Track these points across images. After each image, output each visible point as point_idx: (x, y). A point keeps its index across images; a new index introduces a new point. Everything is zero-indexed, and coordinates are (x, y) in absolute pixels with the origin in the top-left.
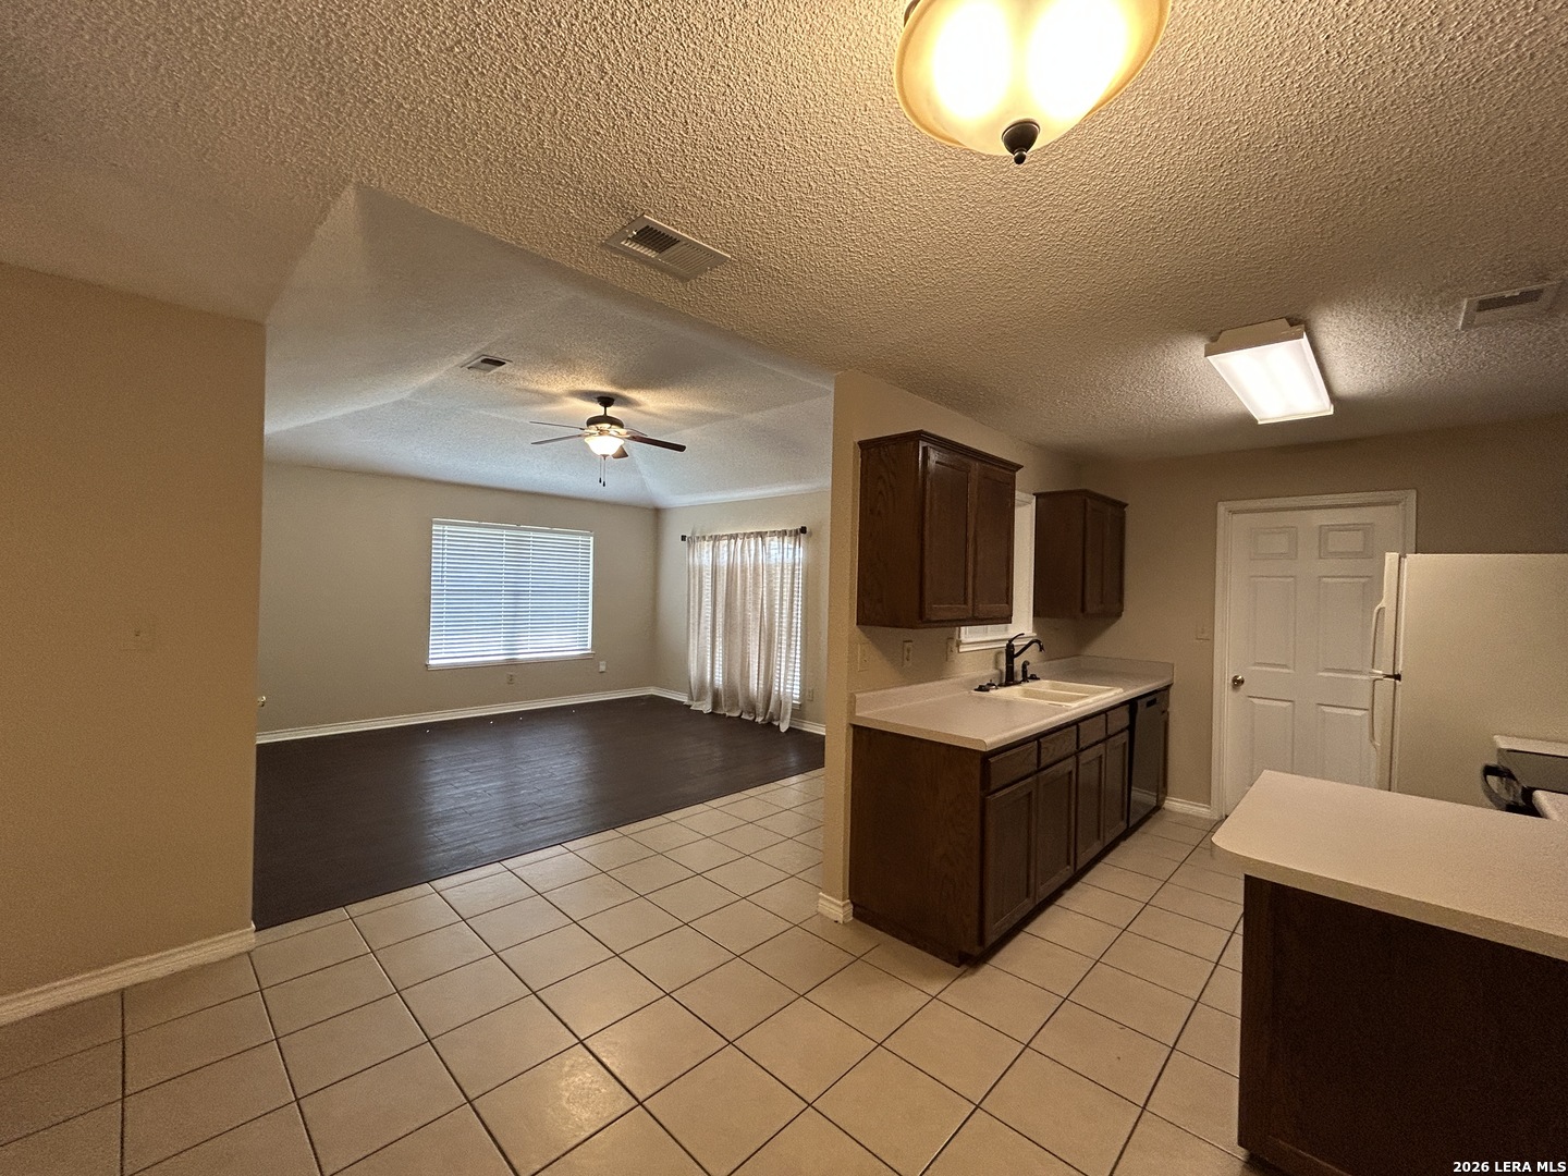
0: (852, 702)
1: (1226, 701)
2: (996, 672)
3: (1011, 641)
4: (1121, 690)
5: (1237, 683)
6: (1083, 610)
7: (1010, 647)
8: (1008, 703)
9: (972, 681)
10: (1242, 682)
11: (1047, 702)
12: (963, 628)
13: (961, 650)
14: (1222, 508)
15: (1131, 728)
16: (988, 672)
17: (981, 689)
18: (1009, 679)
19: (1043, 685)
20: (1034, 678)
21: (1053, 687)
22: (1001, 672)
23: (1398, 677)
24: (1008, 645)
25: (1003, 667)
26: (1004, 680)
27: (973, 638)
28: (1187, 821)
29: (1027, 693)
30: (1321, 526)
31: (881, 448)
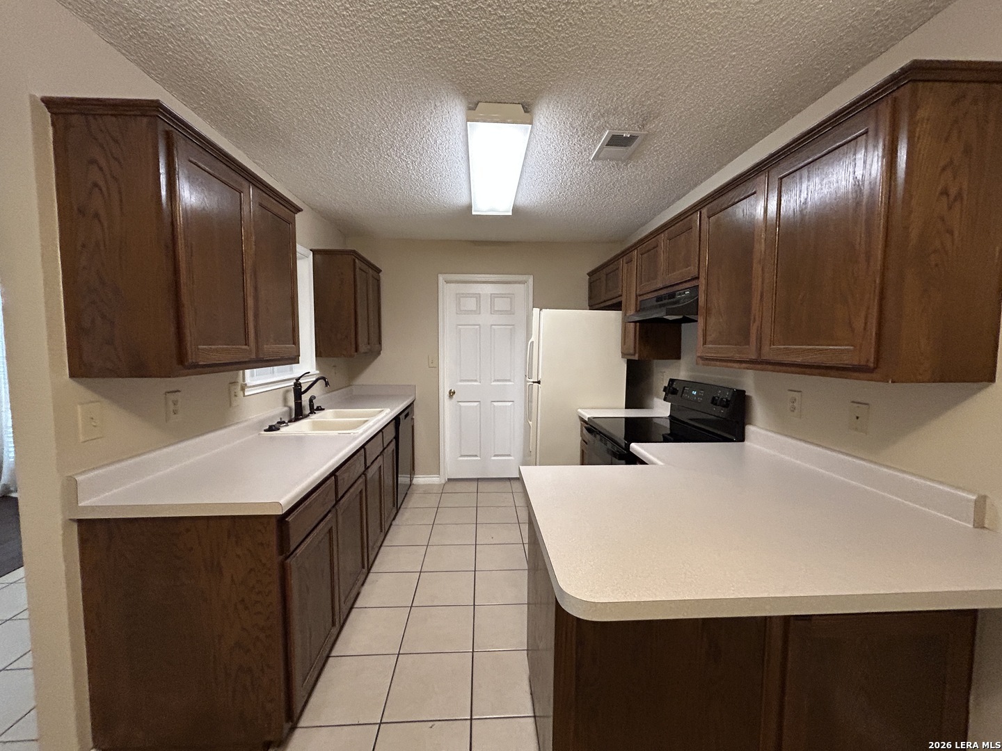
0: (71, 490)
1: (447, 406)
2: (286, 409)
3: (298, 379)
4: (388, 410)
5: (452, 394)
6: (357, 350)
7: (297, 385)
8: (299, 439)
9: (262, 422)
10: (454, 393)
11: (335, 433)
12: (248, 372)
13: (246, 394)
14: (441, 278)
15: (397, 438)
16: (277, 410)
17: (271, 429)
18: (299, 414)
19: (327, 415)
20: (320, 409)
21: (338, 416)
22: (290, 408)
23: (539, 382)
24: (295, 384)
25: (292, 403)
26: (293, 416)
27: (255, 378)
28: (428, 490)
29: (316, 426)
30: (491, 294)
31: (90, 118)
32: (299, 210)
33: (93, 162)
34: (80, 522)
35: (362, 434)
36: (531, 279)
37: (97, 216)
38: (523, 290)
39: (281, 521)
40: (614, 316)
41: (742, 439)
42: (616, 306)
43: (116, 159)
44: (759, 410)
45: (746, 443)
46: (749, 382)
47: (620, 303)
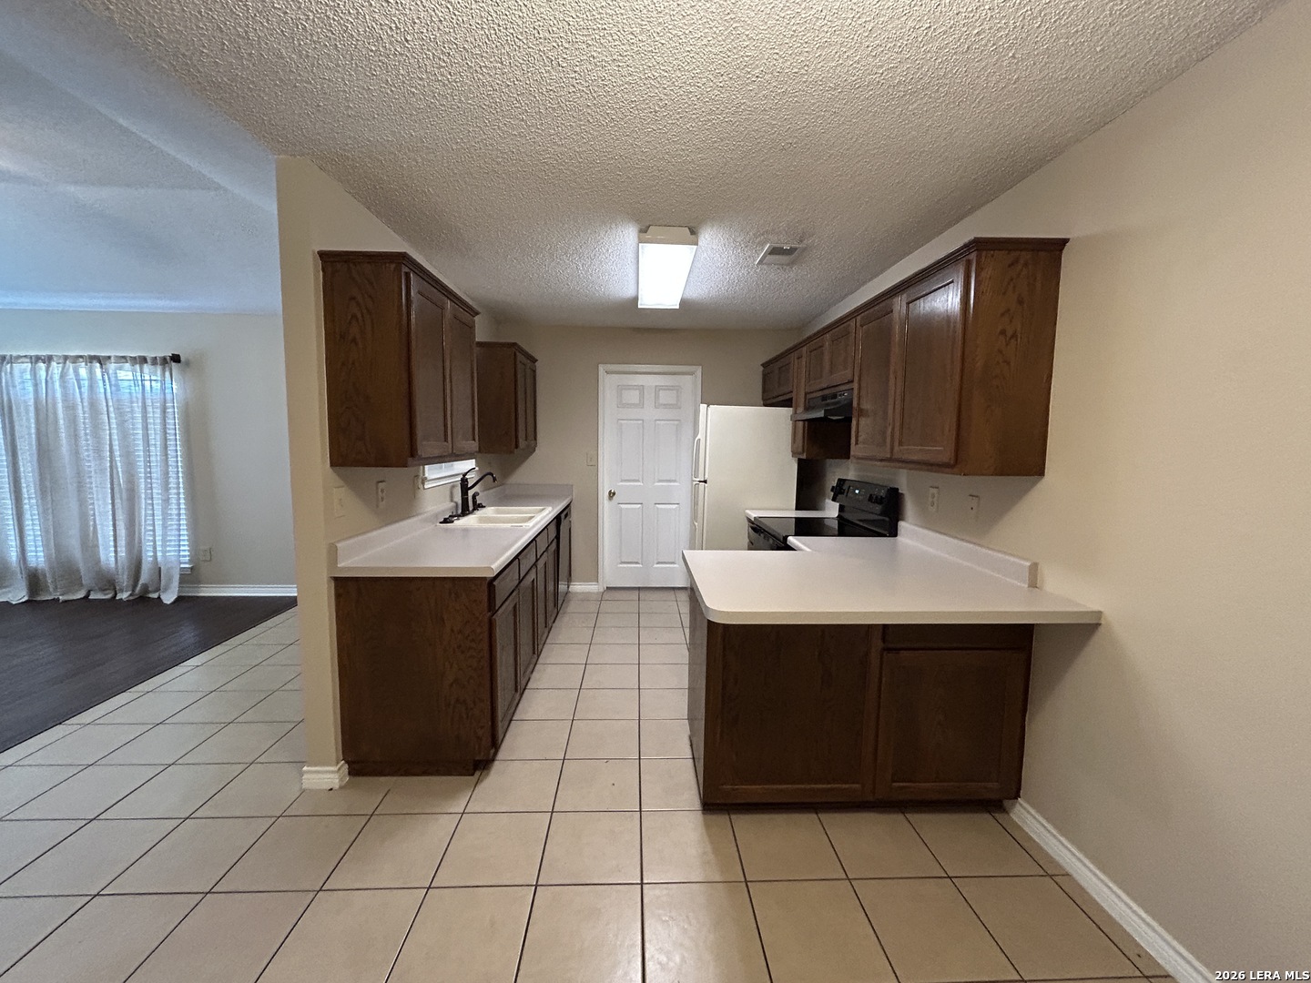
0: (333, 553)
1: (605, 506)
2: (453, 504)
3: (465, 475)
4: (550, 508)
5: (612, 495)
6: (517, 446)
7: (464, 481)
8: (466, 531)
9: (436, 516)
10: (614, 494)
11: (509, 525)
12: (426, 467)
13: (426, 487)
14: (601, 368)
15: (558, 537)
16: (446, 507)
17: (446, 521)
18: (465, 511)
19: (489, 511)
20: (477, 506)
21: (498, 512)
22: (457, 503)
23: (705, 482)
24: (462, 480)
25: (458, 498)
26: (460, 511)
27: (433, 472)
28: (586, 597)
29: (481, 520)
30: (656, 386)
31: (351, 265)
32: (477, 313)
33: (353, 298)
34: (336, 579)
35: (534, 527)
36: (699, 373)
37: (354, 340)
38: (690, 382)
39: (490, 584)
40: (785, 412)
41: (895, 535)
42: (787, 403)
43: (370, 296)
44: (910, 507)
45: (898, 538)
46: (903, 481)
47: (791, 400)
